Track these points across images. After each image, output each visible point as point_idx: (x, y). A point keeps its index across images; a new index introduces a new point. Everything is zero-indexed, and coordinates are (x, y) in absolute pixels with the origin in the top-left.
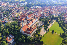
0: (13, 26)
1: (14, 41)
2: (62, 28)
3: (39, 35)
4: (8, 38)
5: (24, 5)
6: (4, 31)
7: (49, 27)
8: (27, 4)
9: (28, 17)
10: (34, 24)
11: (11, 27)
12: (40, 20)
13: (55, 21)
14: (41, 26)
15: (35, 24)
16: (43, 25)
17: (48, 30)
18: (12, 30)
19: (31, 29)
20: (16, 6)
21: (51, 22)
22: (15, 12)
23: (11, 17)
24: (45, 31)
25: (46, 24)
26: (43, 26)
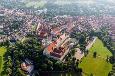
0: (30, 45)
1: (34, 69)
2: (109, 48)
3: (74, 59)
4: (24, 64)
5: (43, 13)
6: (16, 53)
7: (88, 48)
8: (48, 12)
9: (52, 32)
10: (63, 42)
11: (26, 47)
12: (72, 36)
13: (96, 38)
14: (75, 46)
15: (65, 42)
16: (77, 44)
17: (88, 51)
18: (28, 51)
19: (60, 50)
20: (29, 14)
21: (91, 39)
22: (29, 23)
23: (24, 31)
24: (82, 53)
25: (82, 42)
26: (77, 46)
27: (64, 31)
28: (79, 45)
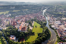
0: (10, 29)
1: (16, 38)
3: (30, 30)
4: (11, 37)
5: (9, 16)
6: (5, 34)
7: (33, 25)
11: (9, 31)
13: (34, 21)
19: (24, 28)
20: (2, 17)
21: (32, 22)
22: (5, 21)
23: (4, 25)
24: (32, 27)
27: (22, 21)
28: (29, 25)
